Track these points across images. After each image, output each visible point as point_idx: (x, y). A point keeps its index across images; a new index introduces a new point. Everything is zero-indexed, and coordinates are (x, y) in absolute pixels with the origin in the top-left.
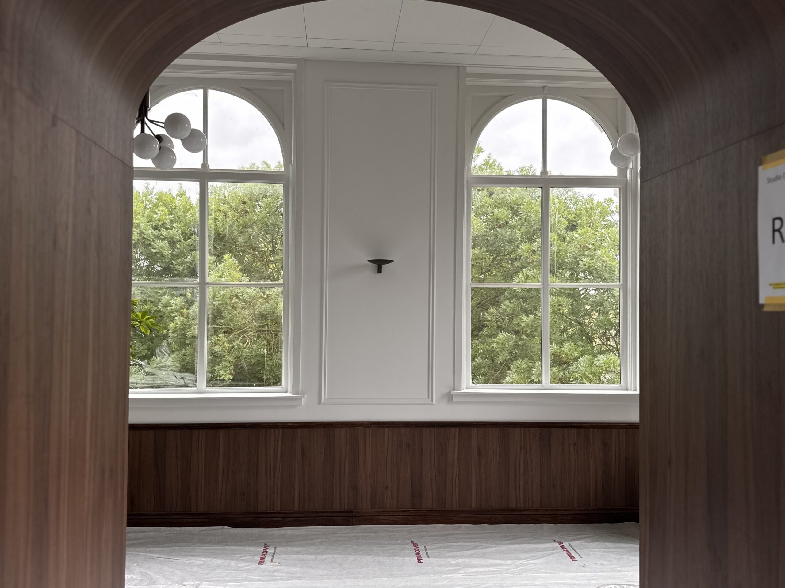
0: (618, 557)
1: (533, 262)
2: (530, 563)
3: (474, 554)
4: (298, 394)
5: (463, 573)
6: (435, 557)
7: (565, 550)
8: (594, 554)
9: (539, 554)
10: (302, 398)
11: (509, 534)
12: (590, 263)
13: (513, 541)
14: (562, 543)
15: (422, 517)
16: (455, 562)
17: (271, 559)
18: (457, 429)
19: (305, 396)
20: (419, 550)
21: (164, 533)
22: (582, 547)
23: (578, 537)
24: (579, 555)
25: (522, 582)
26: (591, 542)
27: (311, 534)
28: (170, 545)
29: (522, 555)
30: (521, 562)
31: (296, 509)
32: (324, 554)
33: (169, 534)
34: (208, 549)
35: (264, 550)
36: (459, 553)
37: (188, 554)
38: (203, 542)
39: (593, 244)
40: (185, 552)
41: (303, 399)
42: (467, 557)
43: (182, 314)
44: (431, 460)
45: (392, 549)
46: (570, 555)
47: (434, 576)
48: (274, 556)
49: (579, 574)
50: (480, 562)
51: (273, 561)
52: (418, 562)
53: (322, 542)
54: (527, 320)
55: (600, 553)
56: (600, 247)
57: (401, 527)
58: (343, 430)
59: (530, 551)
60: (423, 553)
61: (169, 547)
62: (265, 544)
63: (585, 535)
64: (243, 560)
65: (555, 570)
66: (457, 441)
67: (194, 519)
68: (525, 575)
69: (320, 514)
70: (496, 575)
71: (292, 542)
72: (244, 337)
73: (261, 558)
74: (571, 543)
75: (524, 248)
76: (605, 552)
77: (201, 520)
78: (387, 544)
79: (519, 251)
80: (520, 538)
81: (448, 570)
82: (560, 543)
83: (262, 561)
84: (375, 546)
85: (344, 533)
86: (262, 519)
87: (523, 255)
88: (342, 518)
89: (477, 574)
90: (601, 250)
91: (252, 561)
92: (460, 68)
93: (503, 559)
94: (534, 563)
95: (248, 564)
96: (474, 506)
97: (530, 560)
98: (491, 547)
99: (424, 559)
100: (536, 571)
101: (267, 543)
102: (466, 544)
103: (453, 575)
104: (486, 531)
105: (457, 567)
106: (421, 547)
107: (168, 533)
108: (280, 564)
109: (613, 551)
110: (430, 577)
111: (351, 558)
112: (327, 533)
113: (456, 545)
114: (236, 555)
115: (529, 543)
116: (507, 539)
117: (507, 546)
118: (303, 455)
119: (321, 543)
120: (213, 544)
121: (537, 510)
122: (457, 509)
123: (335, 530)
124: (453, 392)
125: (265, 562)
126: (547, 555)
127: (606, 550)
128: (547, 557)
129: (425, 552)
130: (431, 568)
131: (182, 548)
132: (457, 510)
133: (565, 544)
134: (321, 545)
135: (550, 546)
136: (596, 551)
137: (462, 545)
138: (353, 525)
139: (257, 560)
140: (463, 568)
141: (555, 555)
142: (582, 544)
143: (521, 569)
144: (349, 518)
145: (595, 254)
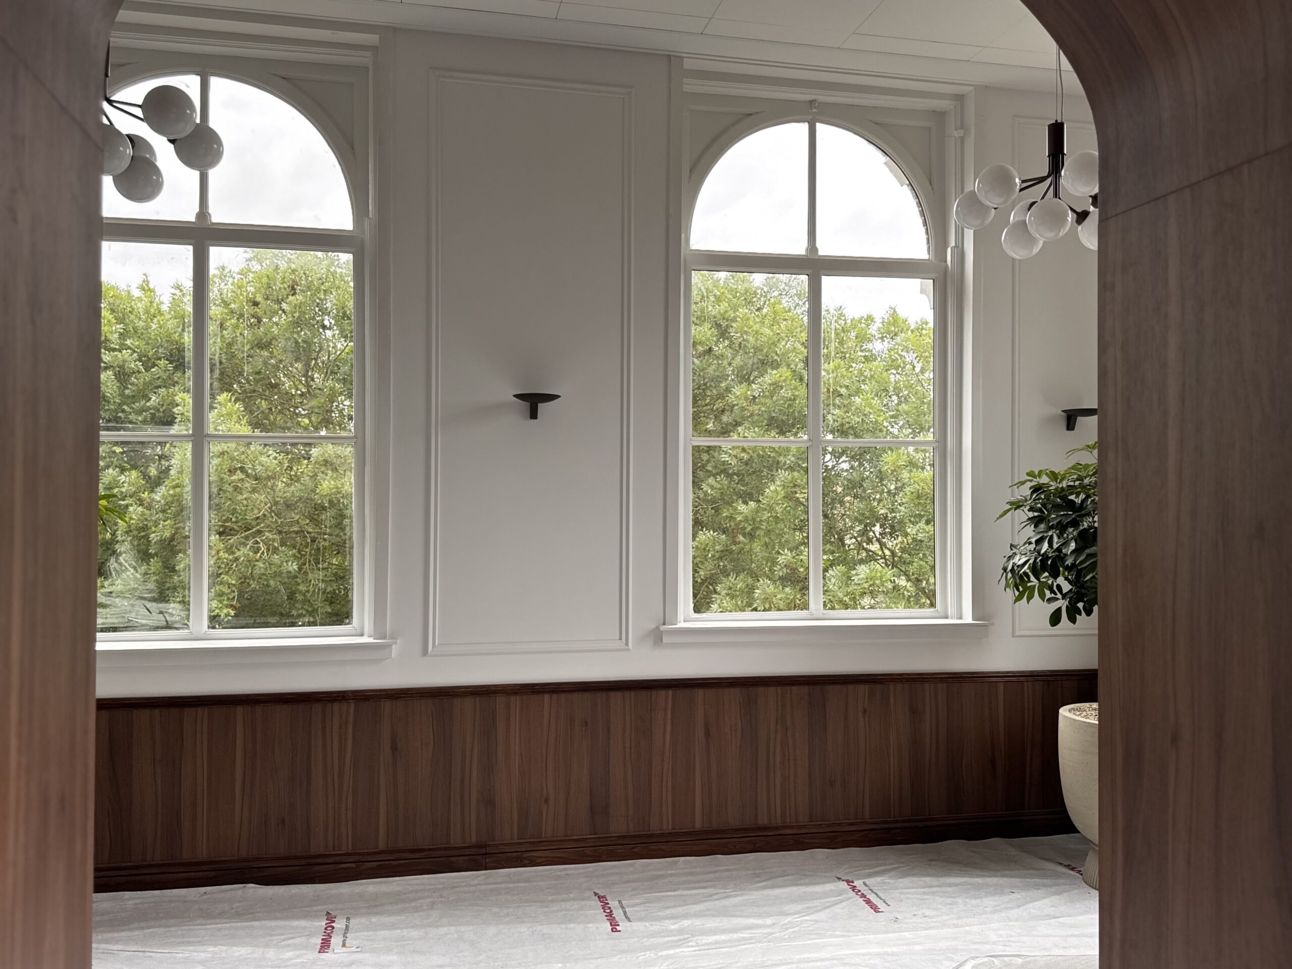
0: (949, 900)
1: (752, 415)
2: (807, 920)
3: (708, 910)
4: (384, 638)
5: (692, 946)
6: (641, 919)
7: (859, 893)
8: (908, 898)
9: (817, 903)
10: (391, 645)
11: (761, 871)
12: (843, 418)
13: (770, 882)
14: (853, 882)
15: (610, 848)
16: (676, 926)
17: (342, 940)
18: (670, 692)
19: (398, 641)
20: (610, 908)
21: (131, 902)
22: (885, 887)
23: (876, 869)
24: (884, 902)
25: (799, 957)
26: (900, 878)
27: (411, 889)
28: (143, 924)
29: (787, 908)
30: (789, 919)
31: (382, 846)
32: (441, 926)
33: (141, 903)
34: (219, 930)
35: (326, 924)
36: (679, 910)
37: (181, 940)
38: (207, 915)
39: (847, 387)
40: (174, 936)
41: (393, 647)
42: (697, 915)
43: (141, 503)
44: (624, 748)
45: (562, 910)
46: (868, 902)
47: (644, 955)
48: (348, 935)
49: (891, 935)
50: (721, 924)
51: (347, 944)
52: (613, 931)
53: (433, 903)
54: (745, 511)
55: (919, 896)
56: (858, 392)
57: (573, 869)
58: (468, 702)
59: (800, 899)
60: (618, 914)
61: (142, 928)
62: (328, 913)
63: (885, 865)
64: (289, 946)
65: (849, 931)
66: (669, 713)
67: (189, 874)
68: (800, 943)
69: (426, 853)
70: (751, 946)
71: (376, 906)
72: (257, 543)
73: (322, 939)
74: (867, 881)
75: (738, 393)
76: (924, 893)
77: (200, 873)
78: (553, 901)
79: (731, 399)
80: (781, 877)
81: (667, 942)
82: (848, 882)
83: (325, 945)
84: (530, 906)
85: (470, 886)
86: (318, 868)
87: (737, 405)
88: (466, 858)
89: (718, 946)
90: (861, 397)
91: (306, 948)
92: (672, 58)
93: (759, 916)
94: (812, 921)
95: (298, 953)
96: (698, 825)
97: (804, 916)
98: (735, 896)
99: (623, 926)
100: (817, 934)
101: (332, 910)
102: (689, 892)
103: (678, 950)
104: (721, 868)
105: (682, 934)
106: (613, 903)
107: (138, 901)
108: (360, 949)
109: (937, 892)
110: (637, 958)
111: (492, 930)
112: (441, 886)
113: (674, 896)
114: (274, 938)
115: (797, 885)
116: (758, 879)
117: (762, 892)
118: (394, 748)
119: (432, 906)
120: (226, 918)
121: (804, 827)
122: (670, 831)
123: (455, 880)
124: (663, 628)
125: (331, 947)
126: (829, 904)
127: (927, 890)
128: (832, 908)
129: (621, 910)
130: (636, 940)
131: (168, 929)
132: (670, 833)
133: (858, 883)
134: (432, 909)
135: (833, 888)
136: (909, 893)
137: (683, 896)
138: (486, 870)
139: (316, 944)
140: (693, 936)
141: (844, 904)
142: (885, 883)
143: (793, 932)
144: (479, 857)
145: (850, 403)
